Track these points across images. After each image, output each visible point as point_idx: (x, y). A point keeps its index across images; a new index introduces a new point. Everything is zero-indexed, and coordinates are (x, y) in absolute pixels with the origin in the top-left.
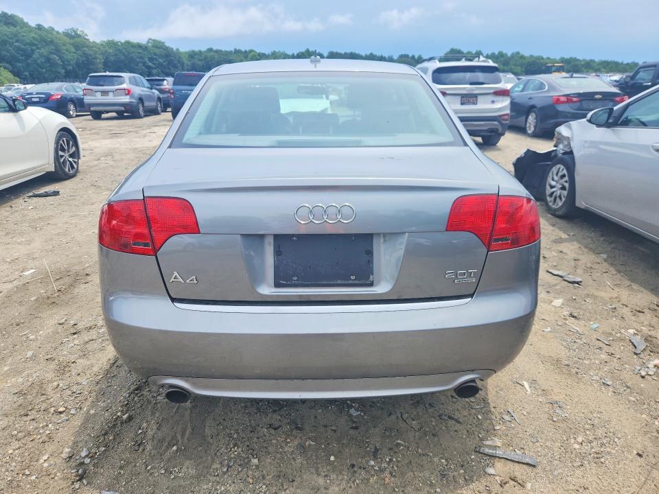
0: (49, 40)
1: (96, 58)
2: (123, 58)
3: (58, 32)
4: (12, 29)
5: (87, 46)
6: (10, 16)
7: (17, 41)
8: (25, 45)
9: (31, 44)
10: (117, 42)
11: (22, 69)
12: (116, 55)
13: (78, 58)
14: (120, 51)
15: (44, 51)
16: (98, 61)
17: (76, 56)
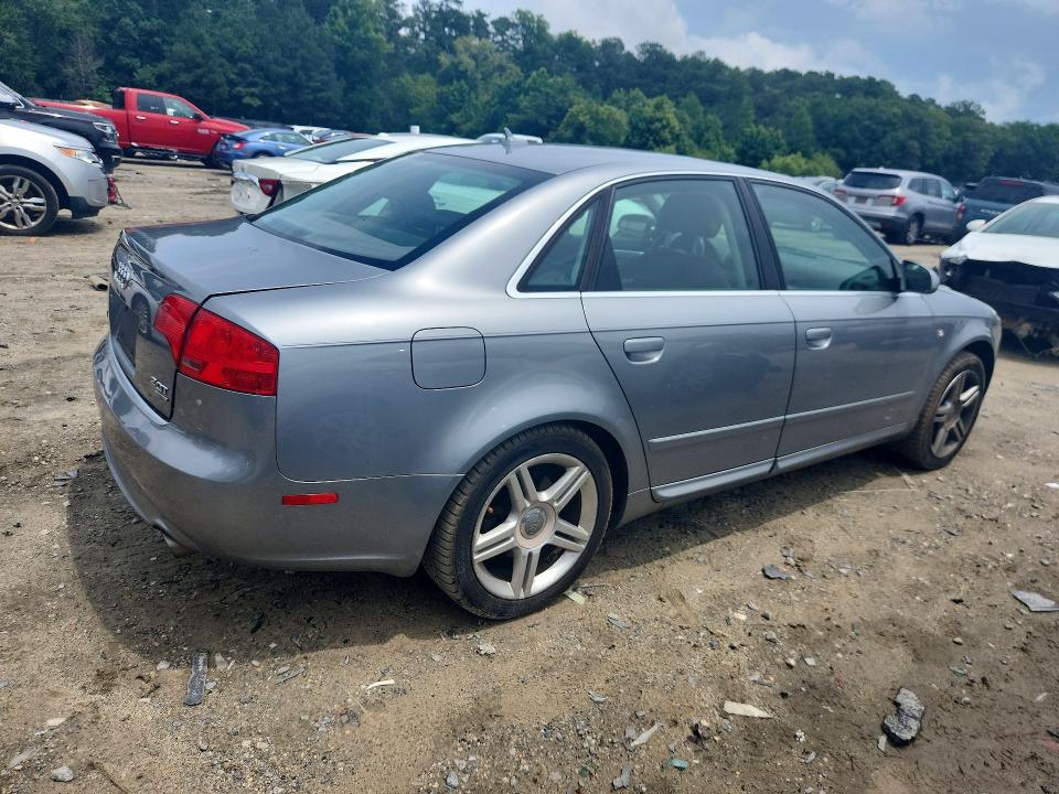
0: (917, 117)
1: (981, 150)
2: (1031, 151)
3: (938, 107)
4: (872, 101)
5: (975, 131)
6: (878, 83)
7: (870, 118)
8: (877, 124)
9: (889, 123)
10: (1033, 126)
11: (859, 158)
12: (1019, 147)
13: (949, 147)
14: (1031, 141)
15: (901, 135)
16: (983, 154)
17: (948, 144)
